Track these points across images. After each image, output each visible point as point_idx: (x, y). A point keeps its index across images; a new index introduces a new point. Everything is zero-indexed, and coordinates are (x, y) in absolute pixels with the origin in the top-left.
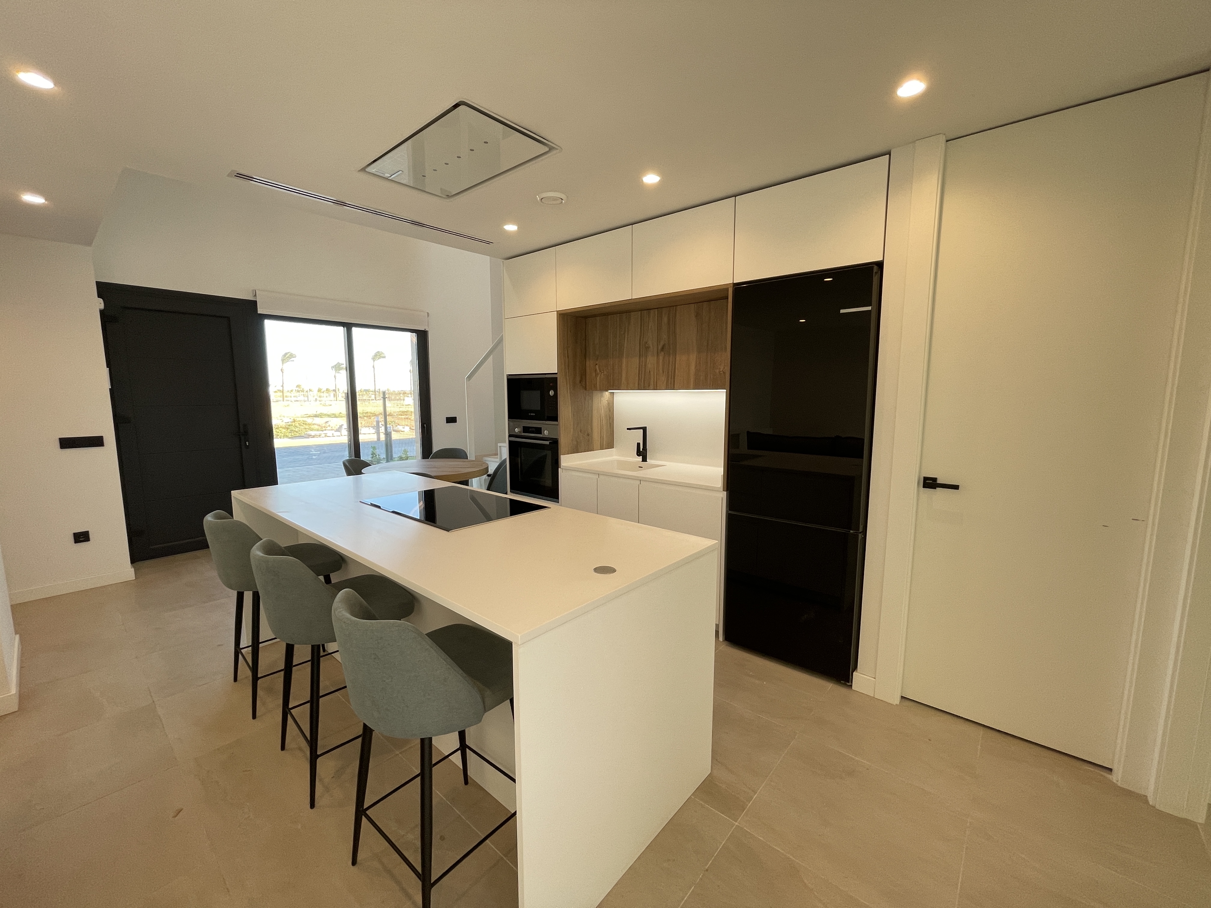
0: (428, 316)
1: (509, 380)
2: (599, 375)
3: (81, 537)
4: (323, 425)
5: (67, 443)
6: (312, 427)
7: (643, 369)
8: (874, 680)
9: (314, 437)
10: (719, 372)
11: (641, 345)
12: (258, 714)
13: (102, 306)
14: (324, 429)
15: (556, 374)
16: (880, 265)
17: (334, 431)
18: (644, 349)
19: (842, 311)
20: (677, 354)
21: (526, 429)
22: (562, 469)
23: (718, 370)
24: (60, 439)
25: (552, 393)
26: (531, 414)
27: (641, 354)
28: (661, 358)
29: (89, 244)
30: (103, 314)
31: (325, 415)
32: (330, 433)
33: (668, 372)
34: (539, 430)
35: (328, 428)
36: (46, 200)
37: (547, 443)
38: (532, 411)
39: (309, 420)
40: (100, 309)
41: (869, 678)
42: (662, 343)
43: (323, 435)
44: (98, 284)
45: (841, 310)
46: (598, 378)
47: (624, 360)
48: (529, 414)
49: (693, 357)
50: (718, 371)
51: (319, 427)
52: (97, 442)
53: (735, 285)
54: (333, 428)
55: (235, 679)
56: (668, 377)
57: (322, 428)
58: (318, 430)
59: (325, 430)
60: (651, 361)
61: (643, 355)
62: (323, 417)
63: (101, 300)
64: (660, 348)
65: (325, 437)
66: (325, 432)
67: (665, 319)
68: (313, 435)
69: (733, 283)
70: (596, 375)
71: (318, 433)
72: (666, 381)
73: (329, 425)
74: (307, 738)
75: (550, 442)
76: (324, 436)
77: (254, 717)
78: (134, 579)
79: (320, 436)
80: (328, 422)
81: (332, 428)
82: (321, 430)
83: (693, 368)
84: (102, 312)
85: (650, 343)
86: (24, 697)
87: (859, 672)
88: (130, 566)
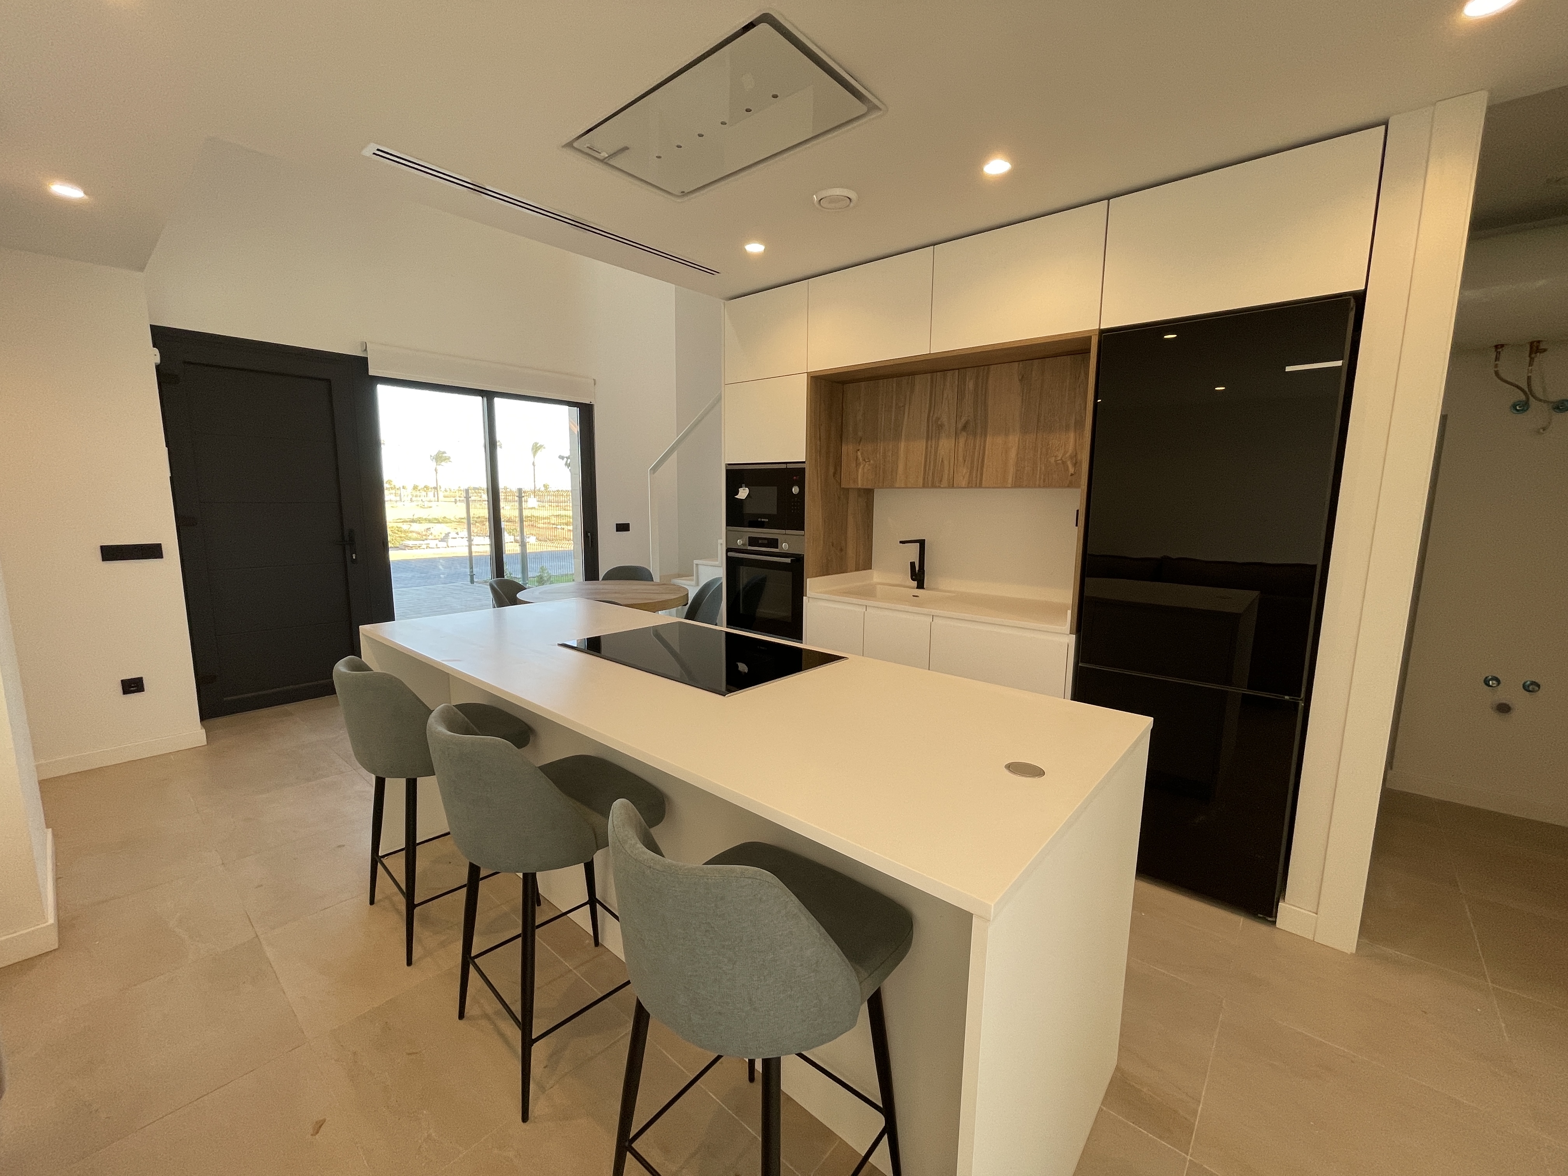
0: (595, 384)
1: (728, 471)
2: (862, 466)
3: (133, 686)
4: (424, 533)
5: (111, 553)
6: (410, 535)
7: (932, 457)
8: (1316, 916)
9: (411, 548)
10: (1056, 461)
11: (931, 421)
12: (414, 959)
13: (158, 360)
14: (424, 537)
15: (804, 462)
16: (1360, 298)
17: (438, 540)
18: (934, 430)
19: (1289, 369)
20: (988, 435)
21: (753, 541)
22: (809, 597)
23: (1054, 458)
24: (102, 547)
25: (795, 490)
26: (762, 520)
27: (930, 435)
28: (962, 441)
29: (141, 269)
30: (160, 371)
31: (426, 519)
32: (433, 544)
33: (972, 462)
34: (774, 543)
35: (431, 537)
36: (85, 193)
37: (788, 560)
38: (764, 516)
39: (405, 527)
40: (156, 363)
41: (1306, 912)
42: (963, 420)
43: (424, 546)
44: (153, 328)
45: (1287, 367)
46: (860, 470)
47: (902, 445)
48: (759, 520)
49: (1014, 439)
50: (1052, 460)
51: (419, 535)
52: (153, 551)
53: (1102, 332)
54: (437, 537)
55: (372, 902)
56: (972, 468)
57: (423, 537)
58: (416, 539)
59: (426, 539)
60: (946, 445)
61: (934, 436)
62: (423, 522)
63: (156, 351)
64: (960, 426)
65: (427, 548)
66: (426, 542)
67: (971, 385)
68: (411, 546)
69: (1099, 329)
70: (857, 465)
71: (418, 543)
72: (968, 473)
73: (432, 533)
74: (517, 1019)
75: (791, 560)
76: (425, 548)
77: (409, 963)
78: (206, 743)
79: (419, 547)
80: (430, 528)
81: (435, 536)
82: (421, 539)
83: (1013, 454)
84: (158, 368)
85: (945, 419)
86: (64, 925)
87: (1287, 902)
88: (200, 727)
